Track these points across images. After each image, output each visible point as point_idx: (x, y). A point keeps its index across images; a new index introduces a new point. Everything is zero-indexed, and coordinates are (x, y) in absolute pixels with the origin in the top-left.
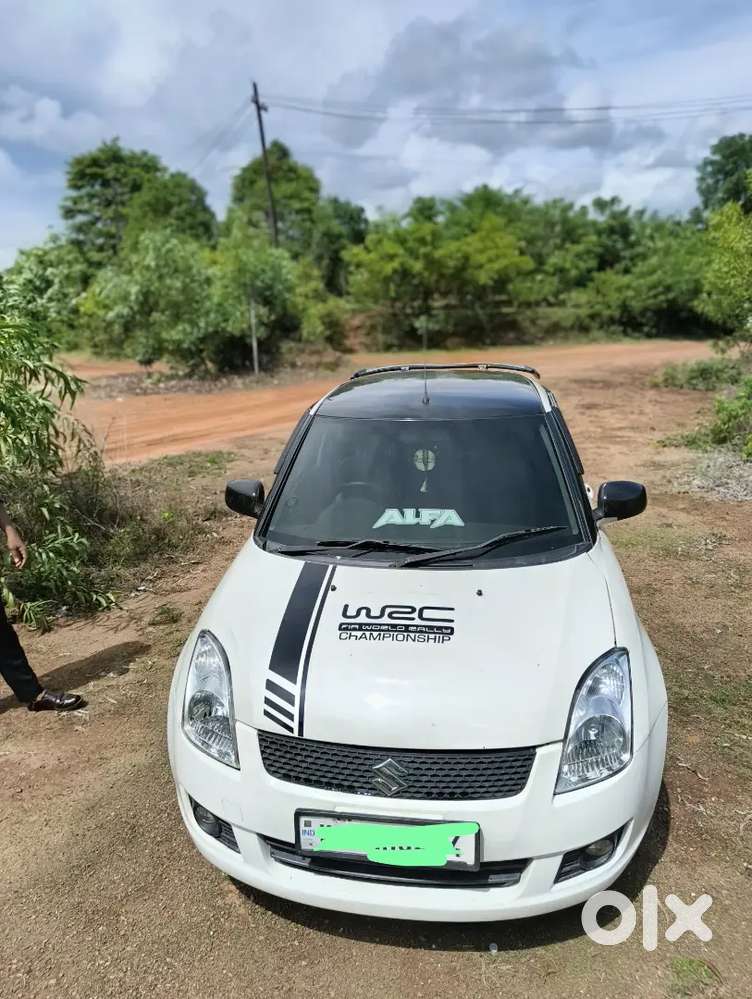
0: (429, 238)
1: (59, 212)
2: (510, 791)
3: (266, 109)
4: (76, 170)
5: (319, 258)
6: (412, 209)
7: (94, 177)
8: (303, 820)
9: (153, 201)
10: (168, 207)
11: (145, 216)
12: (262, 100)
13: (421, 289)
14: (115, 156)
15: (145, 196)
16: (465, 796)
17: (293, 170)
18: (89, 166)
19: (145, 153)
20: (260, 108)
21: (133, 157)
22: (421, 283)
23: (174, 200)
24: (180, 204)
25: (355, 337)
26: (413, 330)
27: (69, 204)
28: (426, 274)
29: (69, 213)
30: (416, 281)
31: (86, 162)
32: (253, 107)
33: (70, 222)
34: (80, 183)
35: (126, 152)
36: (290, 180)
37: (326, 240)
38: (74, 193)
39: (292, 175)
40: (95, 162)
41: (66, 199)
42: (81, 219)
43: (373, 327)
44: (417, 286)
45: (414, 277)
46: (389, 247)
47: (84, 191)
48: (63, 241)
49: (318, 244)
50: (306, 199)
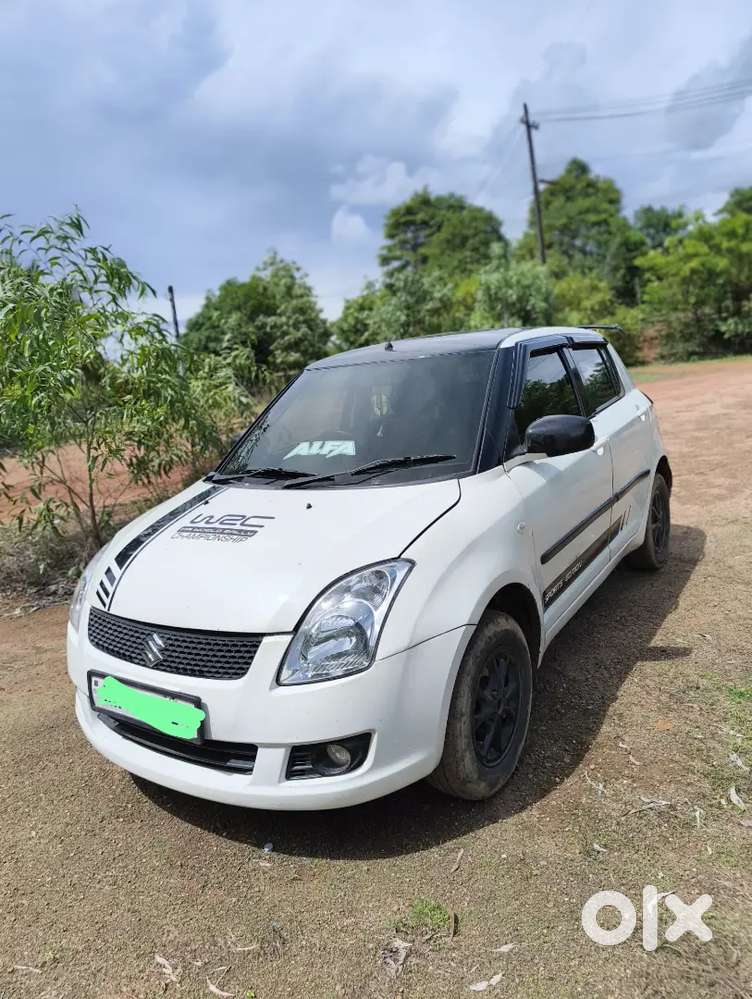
0: (741, 231)
1: (377, 262)
2: (236, 674)
3: (536, 127)
4: (392, 221)
5: (616, 269)
6: (728, 203)
7: (408, 224)
8: (94, 679)
9: (450, 237)
10: (465, 240)
11: (442, 253)
12: (532, 119)
13: (729, 289)
14: (425, 201)
15: (444, 234)
16: (201, 674)
17: (591, 185)
18: (404, 215)
19: (452, 196)
20: (529, 126)
21: (440, 199)
22: (729, 282)
23: (470, 232)
24: (475, 235)
25: (650, 348)
26: (719, 334)
27: (385, 252)
28: (734, 271)
29: (385, 261)
30: (720, 281)
31: (402, 212)
32: (523, 128)
33: (386, 269)
34: (395, 232)
35: (433, 197)
36: (588, 195)
37: (623, 249)
38: (389, 242)
39: (591, 190)
40: (409, 211)
41: (383, 248)
42: (396, 264)
43: (669, 337)
44: (723, 286)
45: (719, 275)
46: (691, 246)
47: (396, 240)
48: (378, 286)
49: (615, 256)
50: (605, 211)
